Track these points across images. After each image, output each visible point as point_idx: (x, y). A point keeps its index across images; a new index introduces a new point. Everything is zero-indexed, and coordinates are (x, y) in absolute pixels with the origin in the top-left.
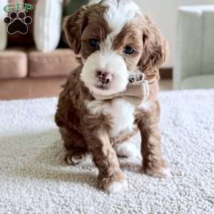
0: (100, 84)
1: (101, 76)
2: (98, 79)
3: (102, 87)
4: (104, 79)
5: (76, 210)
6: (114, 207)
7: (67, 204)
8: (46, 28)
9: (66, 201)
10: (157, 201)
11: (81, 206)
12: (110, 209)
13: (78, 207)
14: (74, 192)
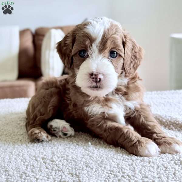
0: (94, 84)
1: (94, 77)
2: (91, 80)
3: (96, 87)
4: (96, 79)
5: (69, 174)
6: (107, 173)
7: (60, 169)
8: (51, 61)
9: (59, 167)
10: (151, 169)
11: (74, 171)
12: (103, 174)
13: (71, 172)
14: (67, 161)
